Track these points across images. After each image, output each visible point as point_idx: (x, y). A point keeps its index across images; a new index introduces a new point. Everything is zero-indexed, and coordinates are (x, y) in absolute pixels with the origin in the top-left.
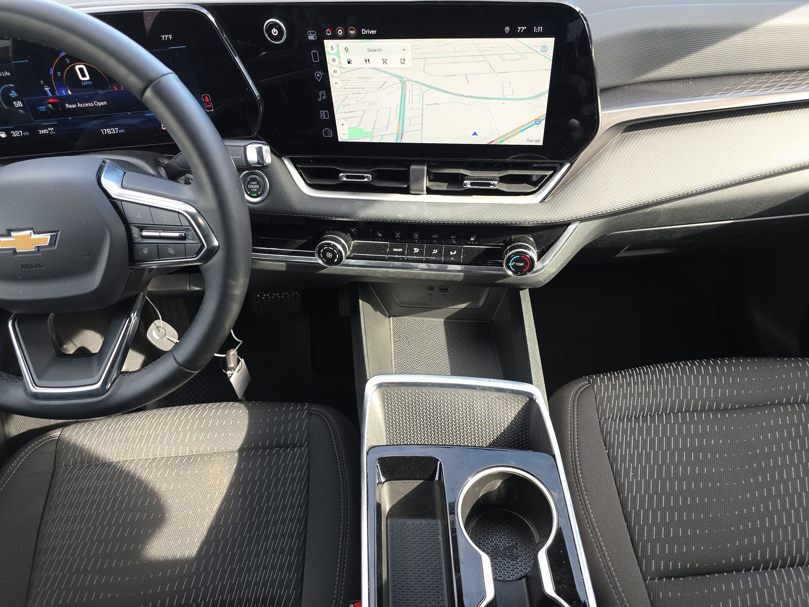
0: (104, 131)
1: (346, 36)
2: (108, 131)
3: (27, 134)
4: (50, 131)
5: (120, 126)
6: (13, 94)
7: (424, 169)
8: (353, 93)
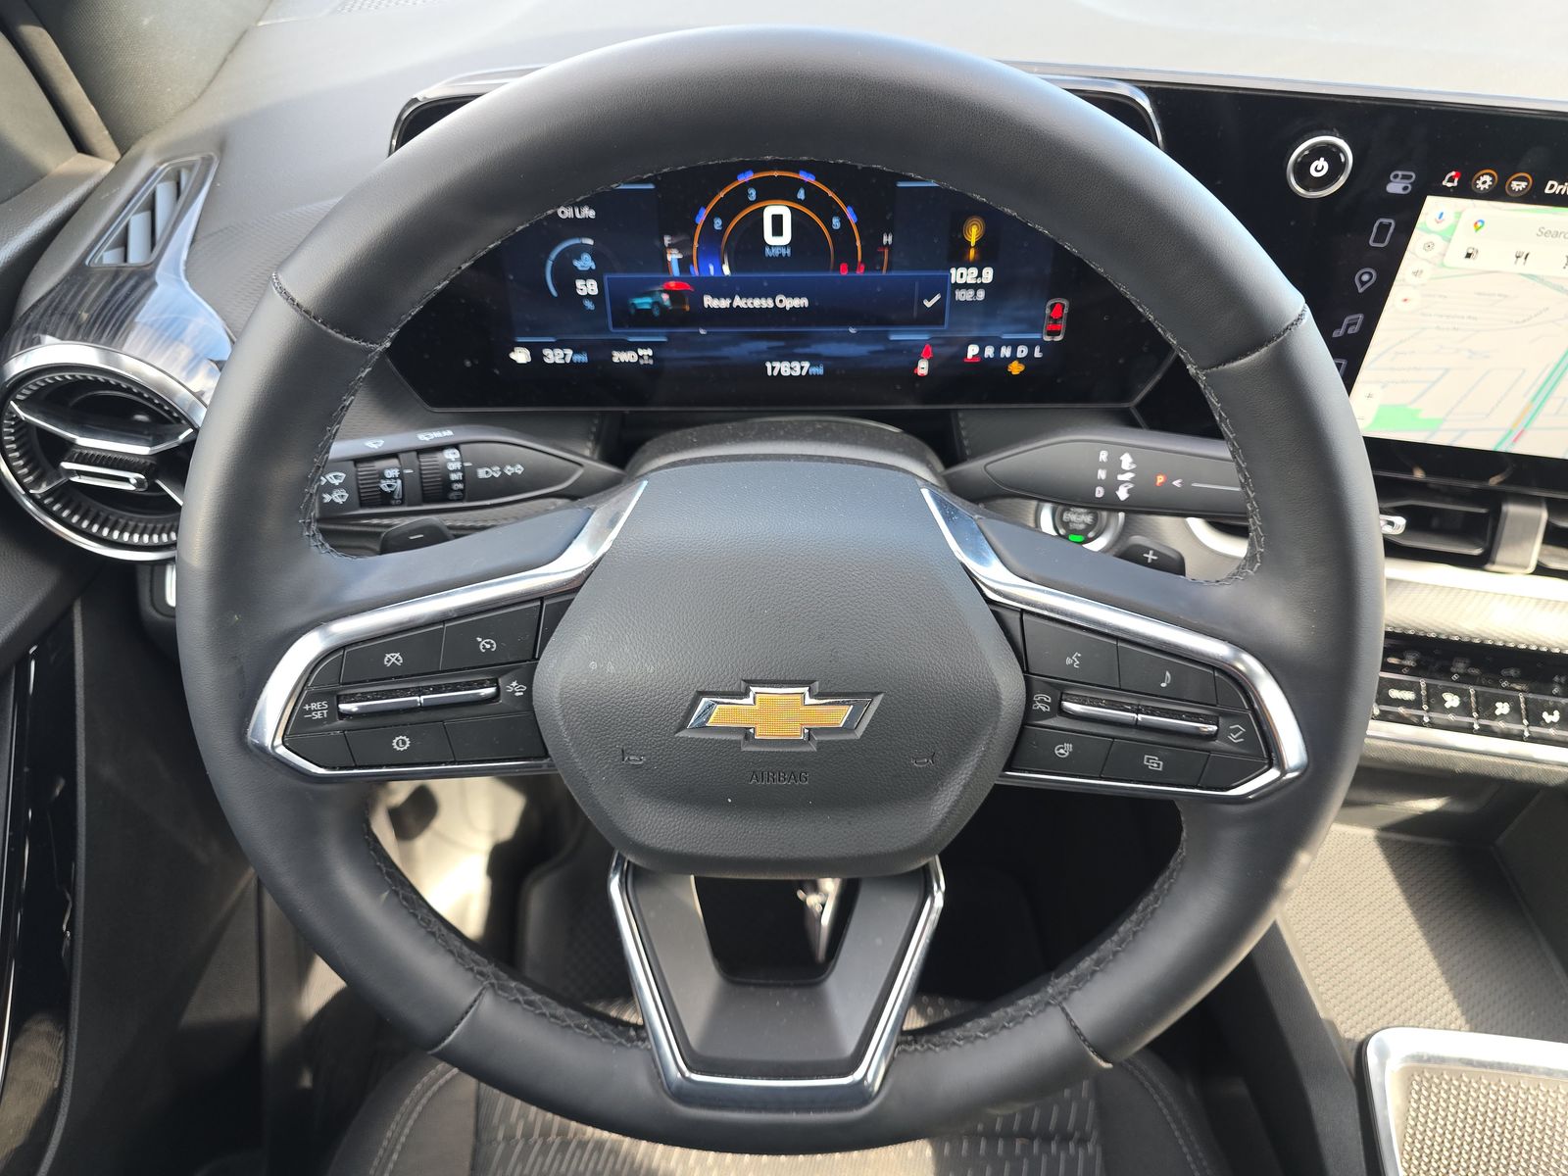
0: (773, 368)
1: (1497, 194)
2: (785, 368)
3: (583, 358)
4: (640, 357)
5: (814, 359)
6: (586, 262)
7: (1540, 518)
8: (1438, 328)
